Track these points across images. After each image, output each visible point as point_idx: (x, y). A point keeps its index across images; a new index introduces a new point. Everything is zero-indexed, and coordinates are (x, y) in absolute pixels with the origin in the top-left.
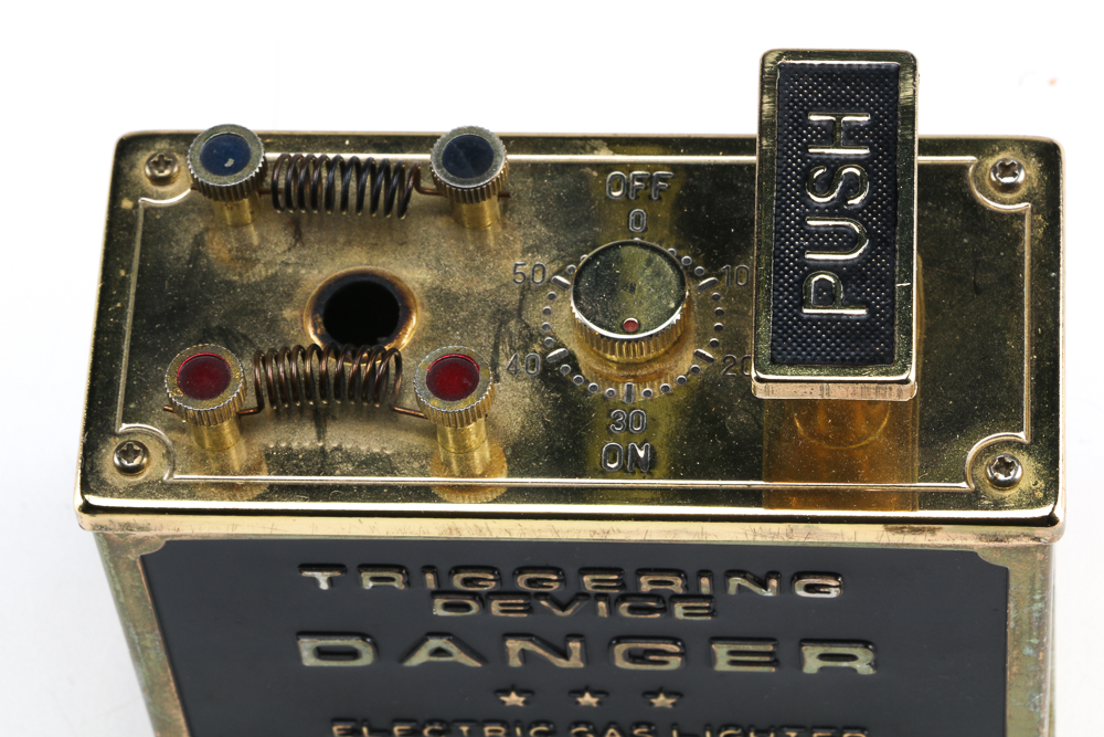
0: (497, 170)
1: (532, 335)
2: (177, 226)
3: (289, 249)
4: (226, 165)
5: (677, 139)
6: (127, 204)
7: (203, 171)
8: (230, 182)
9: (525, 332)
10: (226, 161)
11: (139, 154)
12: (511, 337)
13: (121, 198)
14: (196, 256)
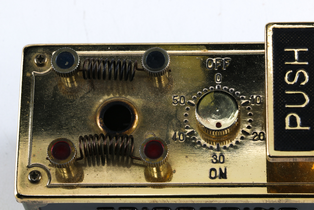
0: (167, 65)
1: (181, 125)
2: (47, 83)
3: (89, 92)
4: (66, 64)
5: (232, 44)
6: (28, 74)
7: (57, 67)
8: (67, 71)
9: (178, 123)
10: (65, 63)
11: (32, 54)
12: (173, 126)
13: (26, 72)
14: (55, 95)
